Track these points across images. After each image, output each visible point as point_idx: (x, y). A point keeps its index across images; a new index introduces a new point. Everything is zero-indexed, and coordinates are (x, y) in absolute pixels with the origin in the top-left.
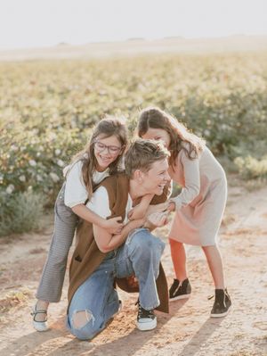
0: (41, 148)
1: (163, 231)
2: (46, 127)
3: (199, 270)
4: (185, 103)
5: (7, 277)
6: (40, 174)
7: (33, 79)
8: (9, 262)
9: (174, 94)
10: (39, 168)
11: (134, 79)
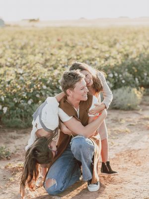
0: (50, 79)
1: (115, 131)
2: (58, 66)
3: (132, 155)
4: (139, 56)
5: (20, 153)
6: (48, 93)
7: (59, 38)
8: (23, 145)
9: (135, 50)
10: (48, 90)
11: (115, 40)
